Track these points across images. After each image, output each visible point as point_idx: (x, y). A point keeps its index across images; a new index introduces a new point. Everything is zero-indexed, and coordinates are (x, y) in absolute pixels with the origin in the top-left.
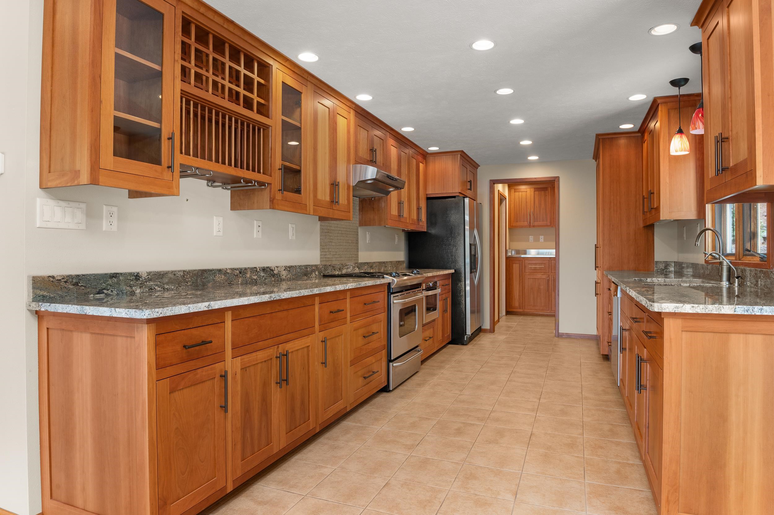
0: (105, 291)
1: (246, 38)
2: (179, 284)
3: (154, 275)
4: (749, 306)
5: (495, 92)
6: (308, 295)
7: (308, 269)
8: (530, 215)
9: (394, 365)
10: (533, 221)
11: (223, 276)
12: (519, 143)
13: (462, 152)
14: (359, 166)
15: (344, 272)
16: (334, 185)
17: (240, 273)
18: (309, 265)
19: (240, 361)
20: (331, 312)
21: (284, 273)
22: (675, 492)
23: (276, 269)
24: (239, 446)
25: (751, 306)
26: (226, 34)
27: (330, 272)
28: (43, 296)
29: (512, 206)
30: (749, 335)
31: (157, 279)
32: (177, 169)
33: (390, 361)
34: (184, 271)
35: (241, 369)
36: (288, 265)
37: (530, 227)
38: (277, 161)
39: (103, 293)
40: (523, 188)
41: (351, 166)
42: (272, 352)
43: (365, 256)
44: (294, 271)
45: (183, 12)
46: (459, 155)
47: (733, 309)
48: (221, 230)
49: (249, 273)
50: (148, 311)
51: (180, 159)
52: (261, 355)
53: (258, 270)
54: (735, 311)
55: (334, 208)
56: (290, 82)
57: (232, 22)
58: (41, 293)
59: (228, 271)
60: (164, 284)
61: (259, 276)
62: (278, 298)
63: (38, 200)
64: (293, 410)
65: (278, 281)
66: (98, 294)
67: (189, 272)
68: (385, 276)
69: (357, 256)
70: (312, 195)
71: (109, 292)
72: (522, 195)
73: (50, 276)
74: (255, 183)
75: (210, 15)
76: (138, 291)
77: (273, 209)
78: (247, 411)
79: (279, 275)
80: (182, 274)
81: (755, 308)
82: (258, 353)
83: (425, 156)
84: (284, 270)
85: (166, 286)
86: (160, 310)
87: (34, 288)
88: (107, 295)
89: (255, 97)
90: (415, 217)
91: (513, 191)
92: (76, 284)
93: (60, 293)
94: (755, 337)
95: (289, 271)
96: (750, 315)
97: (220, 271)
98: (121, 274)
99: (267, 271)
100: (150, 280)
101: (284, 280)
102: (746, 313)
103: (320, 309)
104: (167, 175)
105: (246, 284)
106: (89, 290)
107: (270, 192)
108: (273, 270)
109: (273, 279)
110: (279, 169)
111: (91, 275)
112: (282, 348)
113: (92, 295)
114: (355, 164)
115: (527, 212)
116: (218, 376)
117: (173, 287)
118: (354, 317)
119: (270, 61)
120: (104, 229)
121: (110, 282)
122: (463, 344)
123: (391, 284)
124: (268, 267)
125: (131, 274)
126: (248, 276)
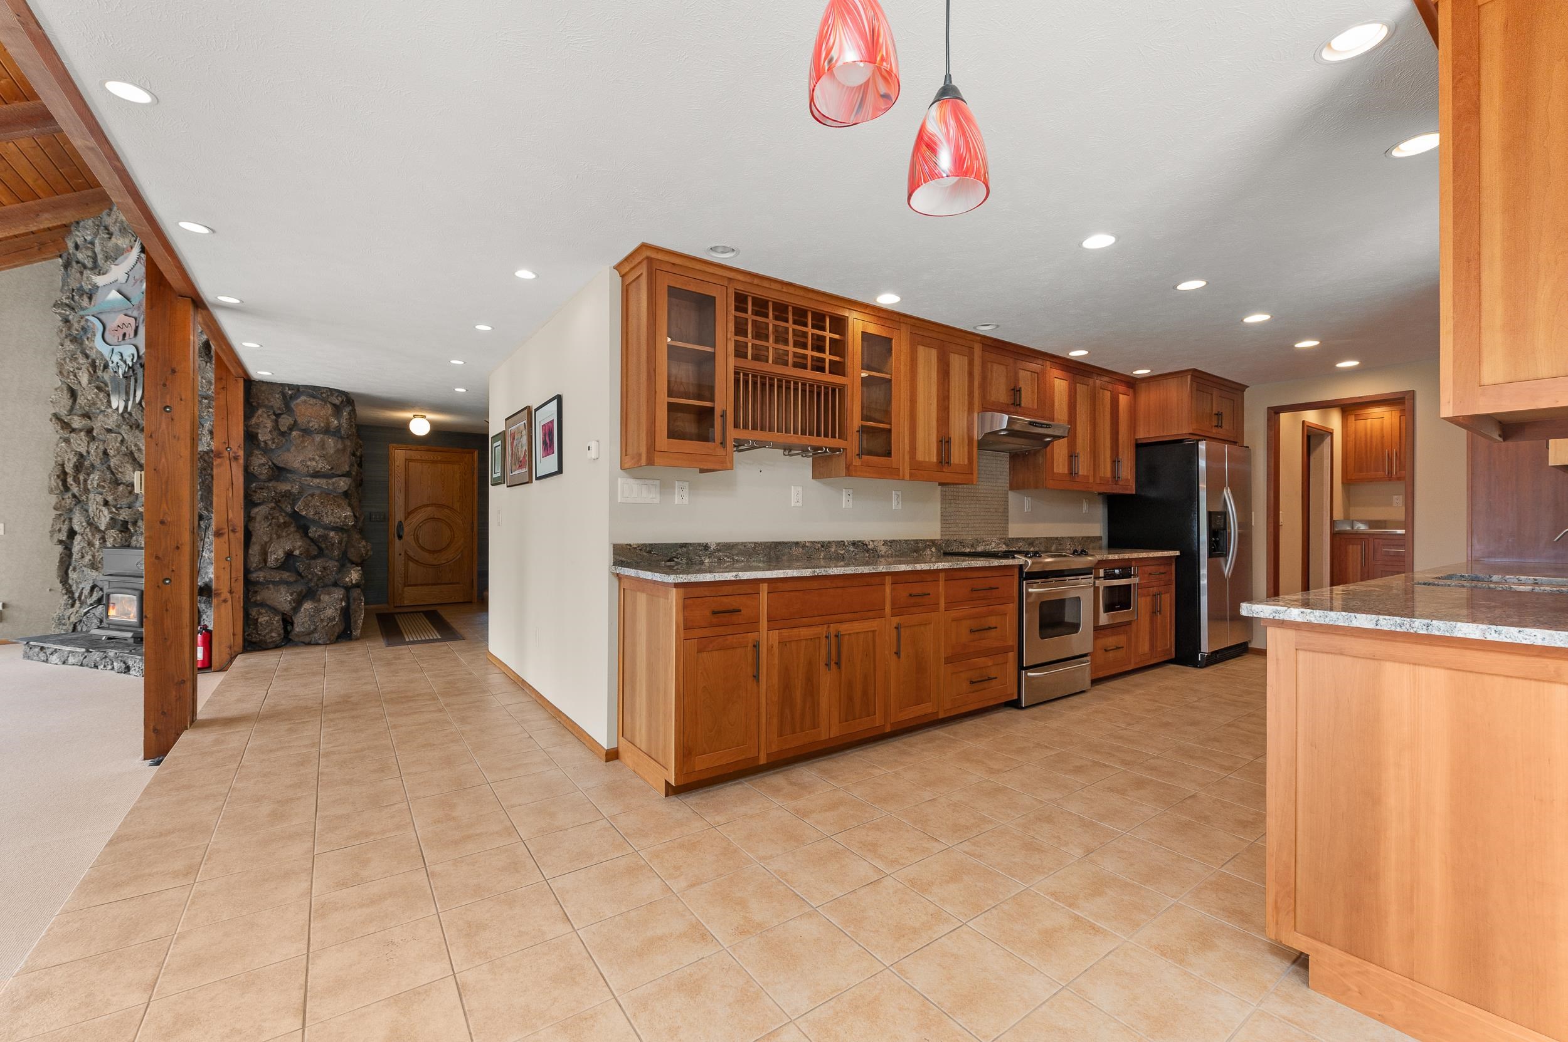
0: (675, 560)
1: (811, 295)
2: (750, 556)
3: (722, 546)
4: (1405, 619)
5: (1175, 287)
6: (870, 573)
7: (920, 545)
8: (1390, 459)
9: (1029, 674)
10: (1398, 468)
11: (801, 550)
12: (1293, 346)
13: (1195, 370)
14: (989, 414)
15: (980, 549)
16: (944, 442)
17: (822, 546)
18: (921, 540)
19: (778, 635)
20: (910, 595)
21: (883, 549)
22: (1288, 897)
23: (871, 543)
24: (775, 721)
25: (1409, 618)
26: (785, 299)
27: (955, 548)
28: (622, 561)
29: (1351, 444)
30: (1420, 667)
31: (726, 550)
32: (730, 443)
33: (1021, 668)
34: (755, 543)
35: (779, 643)
36: (889, 539)
37: (1390, 480)
38: (855, 421)
39: (674, 561)
40: (1376, 411)
41: (976, 415)
42: (822, 630)
43: (1017, 530)
44: (898, 546)
45: (735, 289)
46: (1189, 377)
47: (1374, 621)
48: (801, 500)
49: (834, 547)
50: (673, 576)
51: (732, 434)
52: (805, 632)
53: (846, 544)
54: (1377, 625)
55: (944, 470)
56: (872, 329)
57: (791, 284)
58: (620, 559)
59: (807, 544)
60: (733, 555)
61: (848, 552)
62: (824, 573)
63: (619, 479)
64: (850, 699)
65: (874, 557)
66: (669, 561)
67: (761, 544)
68: (1016, 556)
69: (1006, 529)
70: (907, 457)
71: (679, 560)
72: (1372, 425)
73: (627, 545)
74: (826, 449)
75: (766, 284)
76: (707, 561)
77: (849, 476)
78: (786, 687)
79: (875, 550)
80: (753, 546)
81: (1416, 623)
82: (801, 629)
83: (1132, 383)
84: (883, 545)
85: (736, 558)
86: (684, 576)
87: (614, 554)
88: (677, 563)
89: (827, 356)
90: (1107, 472)
91: (1352, 418)
92: (650, 552)
93: (635, 559)
94: (1433, 671)
95: (891, 546)
96: (1405, 632)
97: (797, 543)
98: (691, 544)
99: (858, 546)
100: (719, 551)
101: (882, 556)
102: (1398, 629)
103: (893, 590)
104: (720, 451)
105: (830, 559)
106: (661, 558)
107: (846, 457)
108: (866, 545)
109: (867, 555)
110: (857, 431)
111: (663, 544)
112: (833, 628)
113: (663, 563)
114: (983, 411)
115: (1383, 454)
116: (750, 645)
117: (743, 559)
118: (950, 605)
119: (846, 313)
120: (676, 503)
121: (680, 551)
122: (1196, 666)
123: (1024, 567)
124: (860, 541)
125: (700, 544)
126: (833, 550)
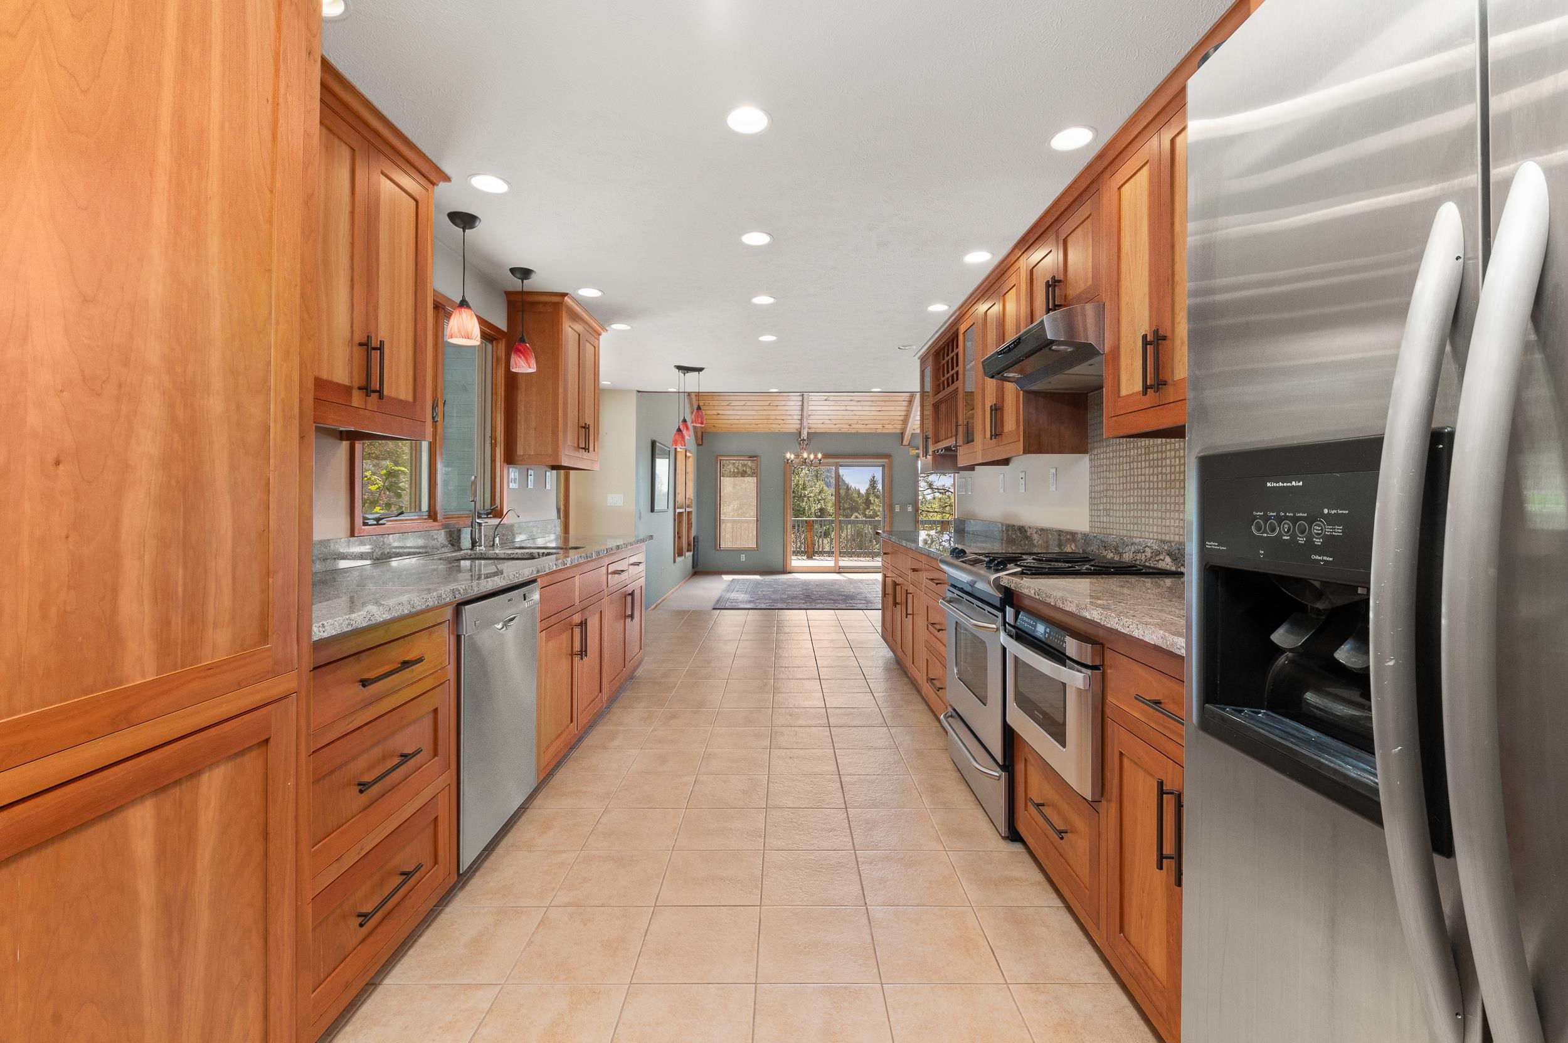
70: (980, 438)
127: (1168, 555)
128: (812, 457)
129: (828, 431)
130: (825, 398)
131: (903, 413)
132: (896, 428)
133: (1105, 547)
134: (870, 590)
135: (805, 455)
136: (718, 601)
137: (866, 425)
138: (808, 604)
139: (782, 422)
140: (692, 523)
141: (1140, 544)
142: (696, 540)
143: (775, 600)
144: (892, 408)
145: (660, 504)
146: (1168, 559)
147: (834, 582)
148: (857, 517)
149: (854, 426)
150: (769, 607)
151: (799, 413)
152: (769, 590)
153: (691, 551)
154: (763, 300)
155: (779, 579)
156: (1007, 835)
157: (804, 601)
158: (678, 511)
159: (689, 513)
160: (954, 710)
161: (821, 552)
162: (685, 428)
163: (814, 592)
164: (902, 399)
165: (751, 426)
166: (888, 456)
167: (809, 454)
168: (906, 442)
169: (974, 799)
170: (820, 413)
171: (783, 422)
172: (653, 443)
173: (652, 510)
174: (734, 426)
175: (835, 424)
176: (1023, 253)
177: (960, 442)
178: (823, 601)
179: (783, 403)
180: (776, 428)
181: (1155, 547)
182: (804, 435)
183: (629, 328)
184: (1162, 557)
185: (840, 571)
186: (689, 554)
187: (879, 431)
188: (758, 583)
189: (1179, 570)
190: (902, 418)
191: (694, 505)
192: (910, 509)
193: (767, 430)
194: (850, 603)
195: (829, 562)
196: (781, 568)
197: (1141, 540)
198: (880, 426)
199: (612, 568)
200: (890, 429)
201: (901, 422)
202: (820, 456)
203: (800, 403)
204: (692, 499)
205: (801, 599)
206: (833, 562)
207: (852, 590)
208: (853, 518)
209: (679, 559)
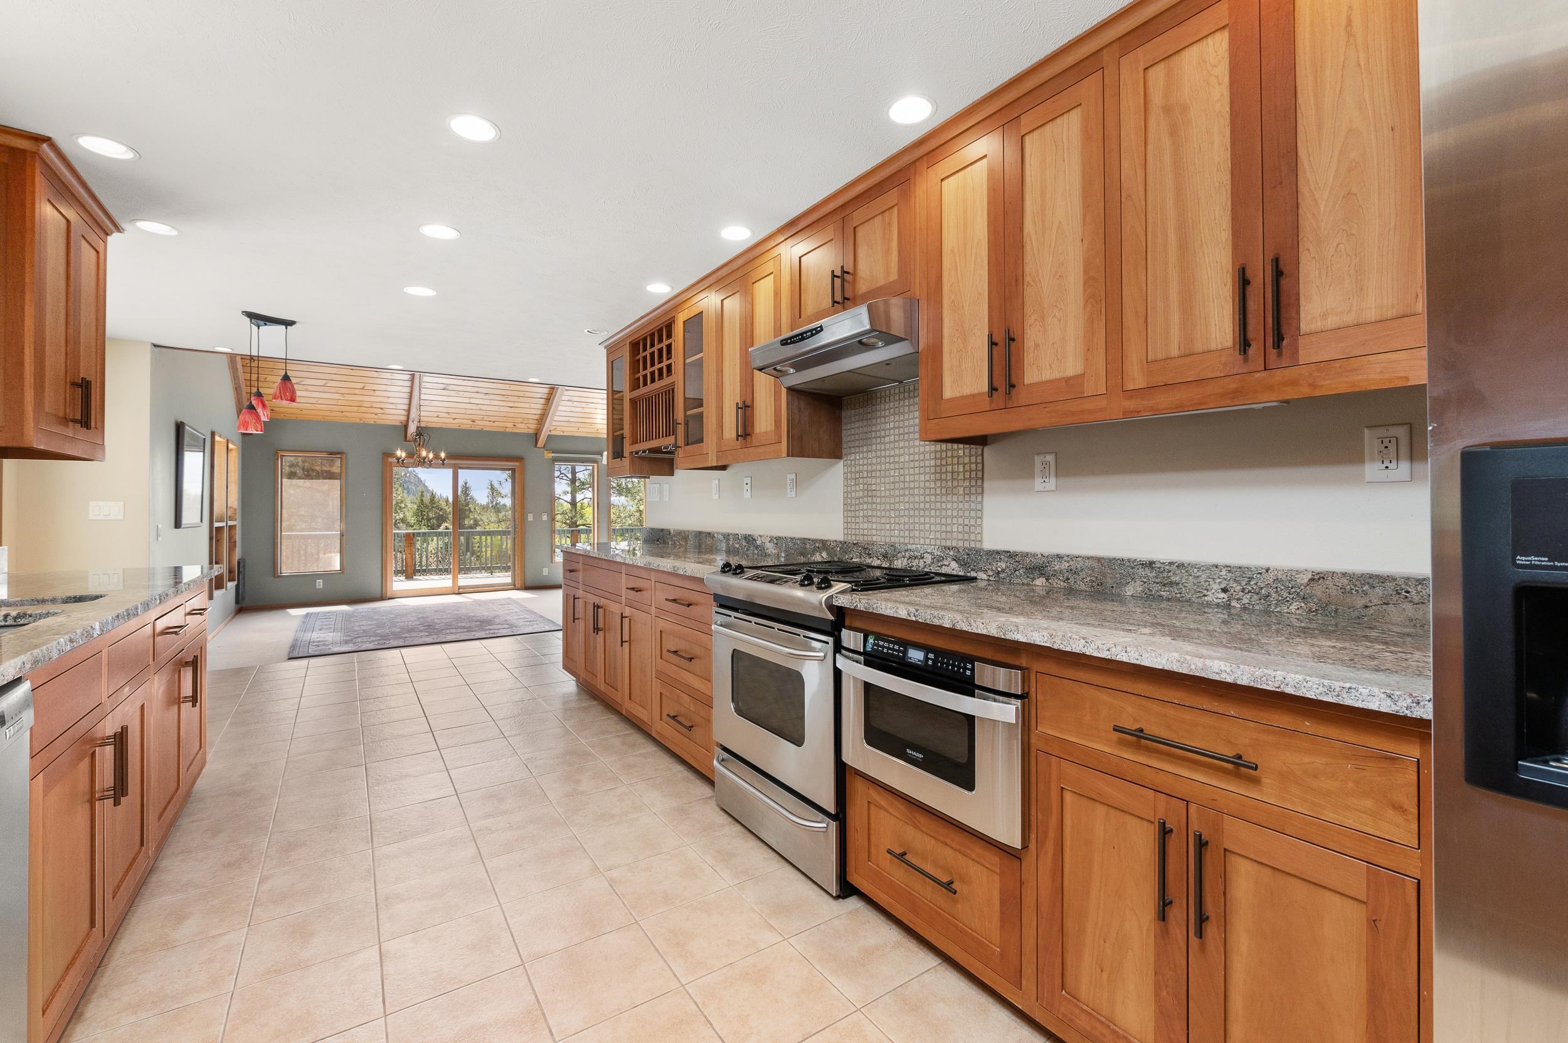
18: (809, 540)
21: (770, 546)
23: (760, 538)
36: (776, 534)
38: (679, 416)
45: (630, 342)
51: (629, 449)
53: (739, 537)
61: (741, 545)
70: (714, 438)
84: (771, 542)
89: (665, 363)
95: (776, 544)
99: (749, 541)
103: (626, 580)
108: (754, 540)
110: (679, 424)
112: (601, 600)
124: (751, 535)
127: (955, 560)
128: (431, 456)
129: (444, 426)
130: (443, 386)
131: (539, 412)
132: (529, 428)
133: (869, 554)
134: (507, 612)
135: (424, 453)
136: (293, 647)
137: (494, 422)
138: (435, 636)
139: (380, 411)
140: (235, 542)
141: (917, 550)
142: (241, 565)
143: (385, 636)
144: (527, 405)
145: (191, 513)
146: (954, 565)
147: (457, 606)
148: (447, 528)
149: (479, 423)
150: (379, 647)
151: (406, 401)
152: (369, 623)
153: (234, 580)
154: (439, 231)
155: (379, 608)
156: (838, 894)
157: (427, 634)
158: (216, 525)
159: (231, 528)
160: (725, 749)
161: (424, 571)
162: (260, 404)
163: (436, 621)
164: (539, 396)
165: (332, 414)
166: (519, 459)
167: (428, 452)
168: (540, 443)
169: (773, 854)
170: (434, 403)
171: (382, 411)
172: (179, 428)
173: (178, 524)
174: (304, 412)
175: (454, 419)
176: (786, 240)
177: (681, 442)
178: (453, 631)
179: (384, 388)
180: (370, 419)
181: (937, 553)
182: (412, 429)
183: (175, 233)
184: (947, 563)
185: (459, 591)
186: (231, 585)
187: (508, 430)
188: (348, 616)
189: (969, 574)
190: (537, 417)
191: (238, 516)
192: (545, 517)
193: (358, 421)
194: (490, 629)
195: (445, 582)
196: (378, 593)
197: (919, 546)
198: (511, 425)
199: (161, 625)
200: (522, 428)
201: (536, 422)
202: (443, 455)
203: (408, 390)
204: (235, 509)
205: (421, 631)
206: (451, 581)
207: (484, 613)
208: (441, 529)
209: (217, 593)
